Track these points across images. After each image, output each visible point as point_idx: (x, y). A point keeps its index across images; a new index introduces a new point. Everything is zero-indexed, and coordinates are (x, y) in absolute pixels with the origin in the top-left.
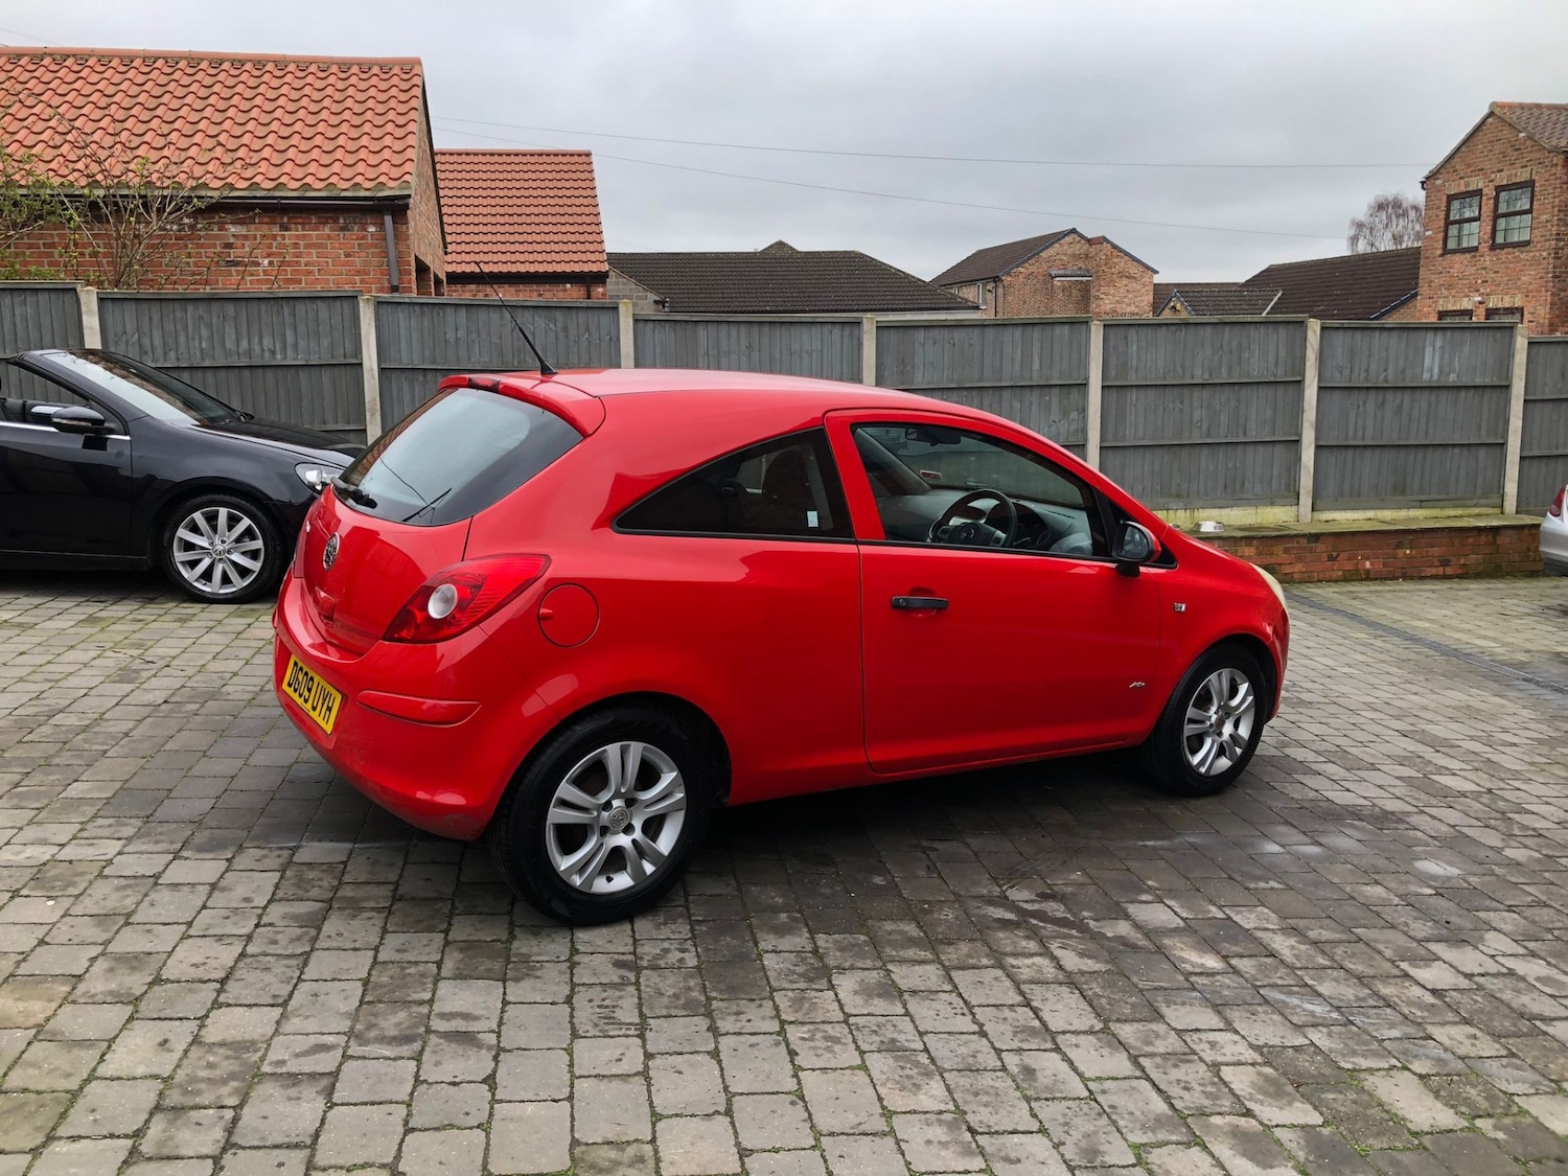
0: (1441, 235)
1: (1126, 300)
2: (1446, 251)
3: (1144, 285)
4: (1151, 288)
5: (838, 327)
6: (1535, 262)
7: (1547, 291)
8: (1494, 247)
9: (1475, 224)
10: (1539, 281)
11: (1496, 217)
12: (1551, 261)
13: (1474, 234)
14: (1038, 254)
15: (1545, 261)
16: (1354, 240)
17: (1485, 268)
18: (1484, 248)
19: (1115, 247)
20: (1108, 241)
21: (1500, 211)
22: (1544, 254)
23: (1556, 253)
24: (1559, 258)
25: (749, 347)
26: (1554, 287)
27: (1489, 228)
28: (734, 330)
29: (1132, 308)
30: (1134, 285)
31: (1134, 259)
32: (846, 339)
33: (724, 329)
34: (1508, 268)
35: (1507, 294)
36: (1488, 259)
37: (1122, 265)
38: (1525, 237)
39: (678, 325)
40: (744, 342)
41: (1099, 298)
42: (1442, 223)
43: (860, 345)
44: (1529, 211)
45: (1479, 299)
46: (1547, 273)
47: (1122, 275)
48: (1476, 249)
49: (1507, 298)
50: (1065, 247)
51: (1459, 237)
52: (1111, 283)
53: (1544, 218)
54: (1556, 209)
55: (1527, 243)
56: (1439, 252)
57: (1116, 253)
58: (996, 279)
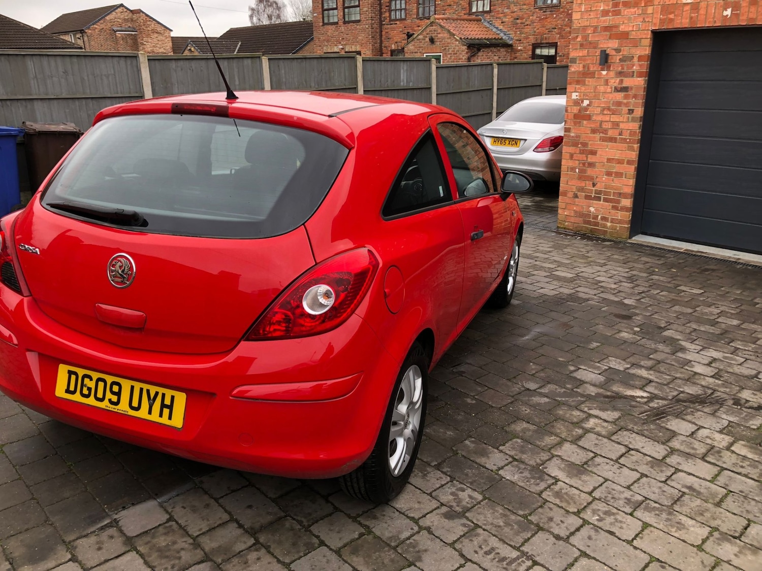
0: (321, 16)
1: (158, 46)
2: (324, 24)
3: (167, 38)
4: (170, 39)
5: (123, 59)
6: (364, 30)
7: (370, 43)
8: (345, 22)
9: (335, 11)
10: (366, 39)
11: (344, 8)
12: (370, 29)
13: (335, 16)
14: (104, 17)
15: (368, 30)
16: (251, 17)
17: (342, 33)
18: (341, 23)
19: (147, 15)
20: (143, 12)
21: (346, 5)
22: (367, 26)
23: (372, 26)
24: (373, 28)
25: (65, 72)
26: (372, 42)
27: (342, 14)
28: (52, 60)
29: (162, 50)
30: (160, 38)
31: (159, 23)
32: (129, 67)
33: (45, 60)
34: (352, 33)
35: (353, 45)
36: (343, 28)
37: (153, 25)
38: (358, 18)
39: (11, 57)
40: (61, 70)
41: (143, 44)
42: (321, 10)
43: (139, 71)
44: (358, 6)
45: (341, 47)
46: (369, 35)
47: (154, 31)
48: (336, 23)
49: (353, 47)
50: (119, 14)
51: (328, 17)
52: (148, 36)
53: (365, 9)
54: (370, 5)
55: (359, 21)
56: (321, 24)
57: (148, 19)
58: (82, 32)
